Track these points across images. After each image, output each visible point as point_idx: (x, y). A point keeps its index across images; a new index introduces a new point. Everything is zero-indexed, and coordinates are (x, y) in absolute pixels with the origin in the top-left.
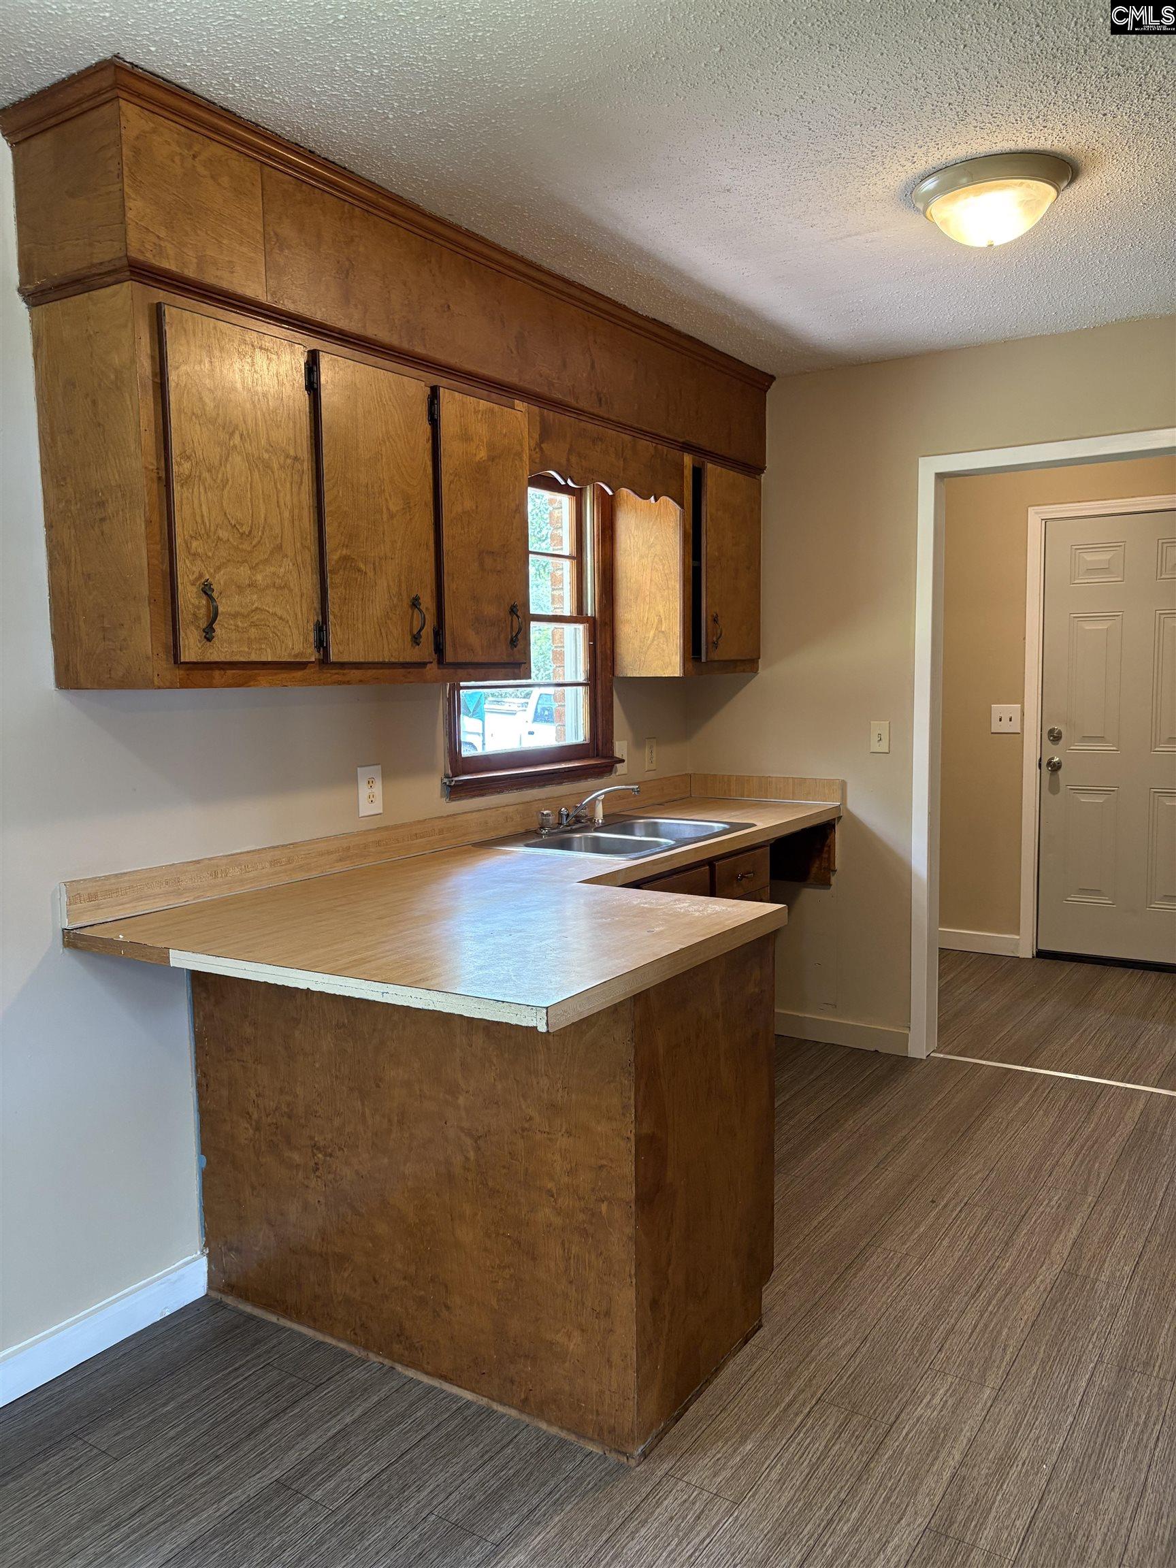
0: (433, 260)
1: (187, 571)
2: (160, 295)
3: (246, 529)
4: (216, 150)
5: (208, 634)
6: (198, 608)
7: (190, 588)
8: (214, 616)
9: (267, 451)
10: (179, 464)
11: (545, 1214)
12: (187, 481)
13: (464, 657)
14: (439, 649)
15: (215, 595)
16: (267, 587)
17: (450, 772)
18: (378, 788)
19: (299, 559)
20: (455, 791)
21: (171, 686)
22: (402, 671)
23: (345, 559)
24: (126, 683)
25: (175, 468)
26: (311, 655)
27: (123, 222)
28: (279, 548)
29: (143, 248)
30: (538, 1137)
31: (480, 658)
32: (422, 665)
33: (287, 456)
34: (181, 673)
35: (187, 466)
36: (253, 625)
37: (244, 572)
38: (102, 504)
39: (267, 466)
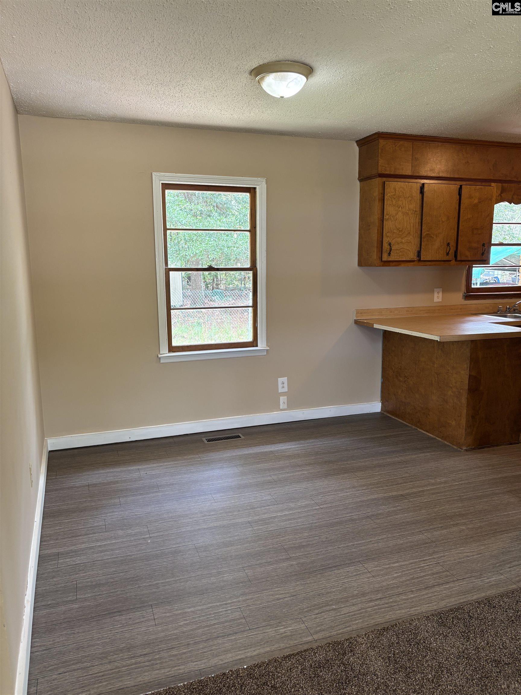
0: (464, 150)
1: (386, 240)
2: (384, 179)
3: (401, 229)
4: (401, 143)
5: (389, 254)
6: (387, 248)
7: (386, 244)
8: (391, 250)
9: (408, 210)
10: (386, 216)
11: (450, 393)
12: (387, 220)
13: (463, 258)
14: (456, 256)
15: (392, 246)
16: (405, 243)
17: (466, 292)
18: (441, 294)
19: (414, 235)
20: (467, 297)
21: (380, 266)
22: (443, 262)
23: (428, 234)
24: (370, 265)
25: (385, 217)
26: (415, 259)
27: (378, 166)
28: (409, 233)
29: (381, 170)
30: (450, 374)
31: (470, 259)
32: (450, 261)
33: (413, 211)
34: (383, 263)
35: (387, 217)
36: (401, 252)
37: (399, 240)
38: (369, 226)
39: (408, 214)
